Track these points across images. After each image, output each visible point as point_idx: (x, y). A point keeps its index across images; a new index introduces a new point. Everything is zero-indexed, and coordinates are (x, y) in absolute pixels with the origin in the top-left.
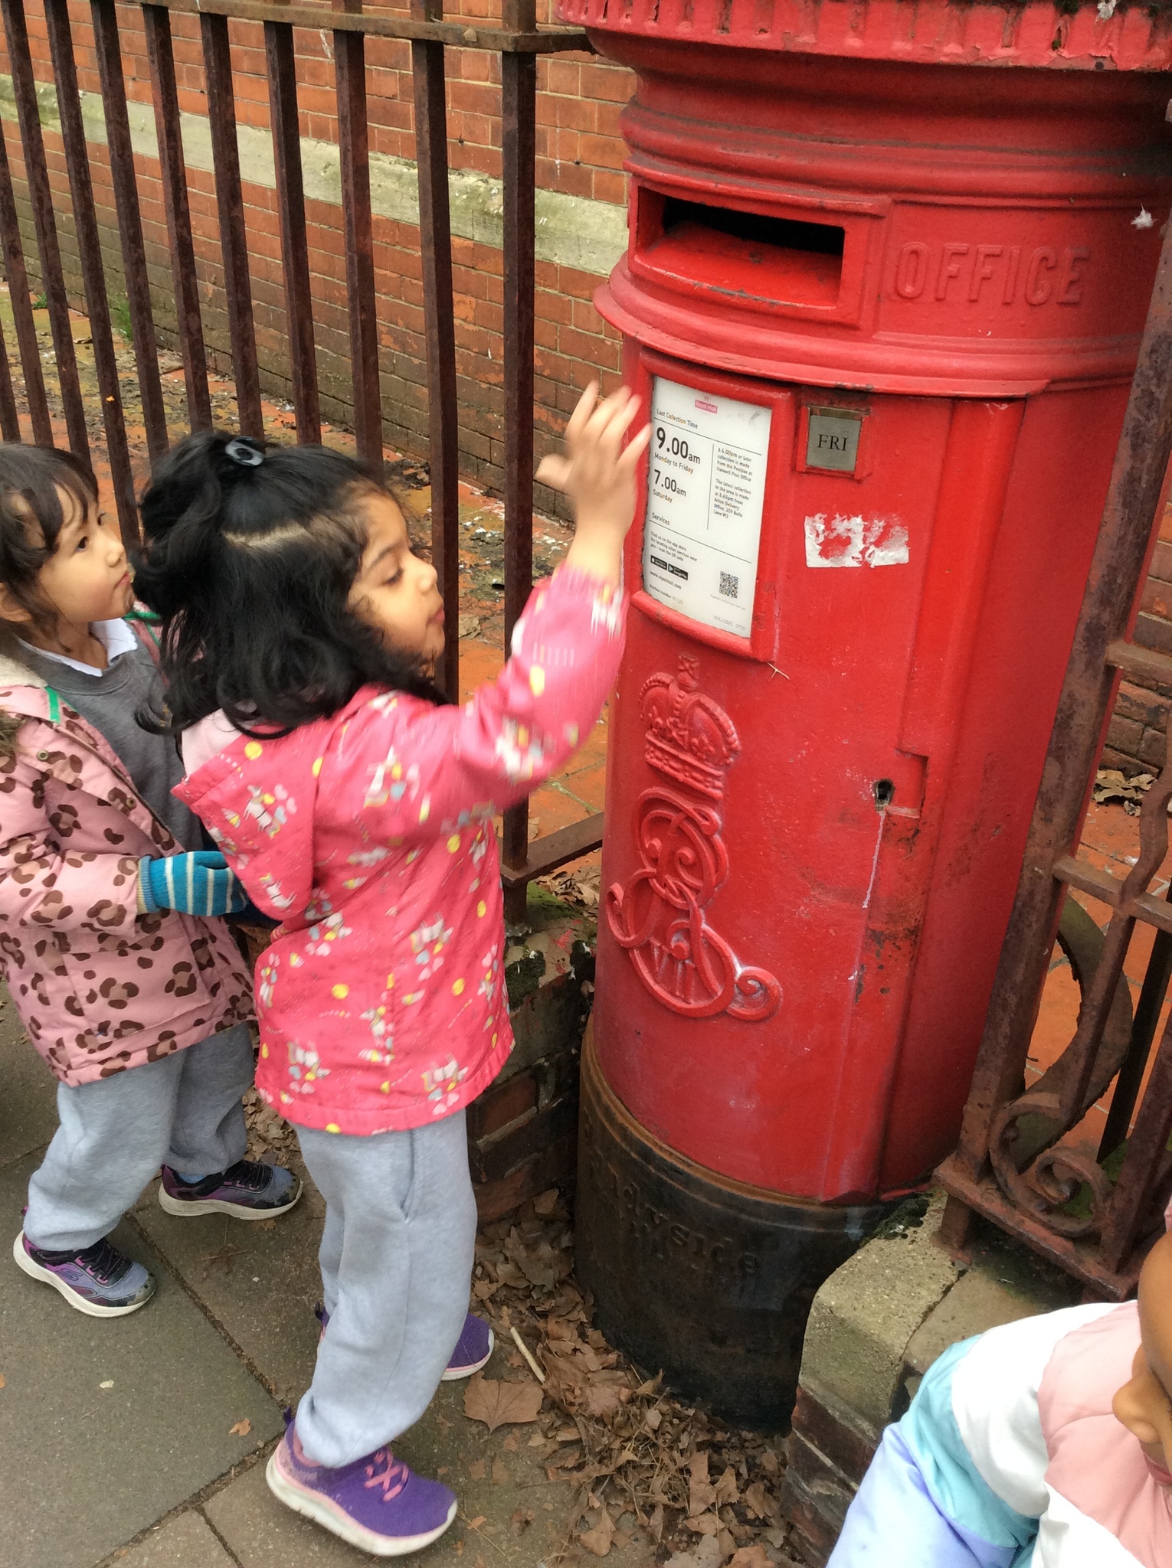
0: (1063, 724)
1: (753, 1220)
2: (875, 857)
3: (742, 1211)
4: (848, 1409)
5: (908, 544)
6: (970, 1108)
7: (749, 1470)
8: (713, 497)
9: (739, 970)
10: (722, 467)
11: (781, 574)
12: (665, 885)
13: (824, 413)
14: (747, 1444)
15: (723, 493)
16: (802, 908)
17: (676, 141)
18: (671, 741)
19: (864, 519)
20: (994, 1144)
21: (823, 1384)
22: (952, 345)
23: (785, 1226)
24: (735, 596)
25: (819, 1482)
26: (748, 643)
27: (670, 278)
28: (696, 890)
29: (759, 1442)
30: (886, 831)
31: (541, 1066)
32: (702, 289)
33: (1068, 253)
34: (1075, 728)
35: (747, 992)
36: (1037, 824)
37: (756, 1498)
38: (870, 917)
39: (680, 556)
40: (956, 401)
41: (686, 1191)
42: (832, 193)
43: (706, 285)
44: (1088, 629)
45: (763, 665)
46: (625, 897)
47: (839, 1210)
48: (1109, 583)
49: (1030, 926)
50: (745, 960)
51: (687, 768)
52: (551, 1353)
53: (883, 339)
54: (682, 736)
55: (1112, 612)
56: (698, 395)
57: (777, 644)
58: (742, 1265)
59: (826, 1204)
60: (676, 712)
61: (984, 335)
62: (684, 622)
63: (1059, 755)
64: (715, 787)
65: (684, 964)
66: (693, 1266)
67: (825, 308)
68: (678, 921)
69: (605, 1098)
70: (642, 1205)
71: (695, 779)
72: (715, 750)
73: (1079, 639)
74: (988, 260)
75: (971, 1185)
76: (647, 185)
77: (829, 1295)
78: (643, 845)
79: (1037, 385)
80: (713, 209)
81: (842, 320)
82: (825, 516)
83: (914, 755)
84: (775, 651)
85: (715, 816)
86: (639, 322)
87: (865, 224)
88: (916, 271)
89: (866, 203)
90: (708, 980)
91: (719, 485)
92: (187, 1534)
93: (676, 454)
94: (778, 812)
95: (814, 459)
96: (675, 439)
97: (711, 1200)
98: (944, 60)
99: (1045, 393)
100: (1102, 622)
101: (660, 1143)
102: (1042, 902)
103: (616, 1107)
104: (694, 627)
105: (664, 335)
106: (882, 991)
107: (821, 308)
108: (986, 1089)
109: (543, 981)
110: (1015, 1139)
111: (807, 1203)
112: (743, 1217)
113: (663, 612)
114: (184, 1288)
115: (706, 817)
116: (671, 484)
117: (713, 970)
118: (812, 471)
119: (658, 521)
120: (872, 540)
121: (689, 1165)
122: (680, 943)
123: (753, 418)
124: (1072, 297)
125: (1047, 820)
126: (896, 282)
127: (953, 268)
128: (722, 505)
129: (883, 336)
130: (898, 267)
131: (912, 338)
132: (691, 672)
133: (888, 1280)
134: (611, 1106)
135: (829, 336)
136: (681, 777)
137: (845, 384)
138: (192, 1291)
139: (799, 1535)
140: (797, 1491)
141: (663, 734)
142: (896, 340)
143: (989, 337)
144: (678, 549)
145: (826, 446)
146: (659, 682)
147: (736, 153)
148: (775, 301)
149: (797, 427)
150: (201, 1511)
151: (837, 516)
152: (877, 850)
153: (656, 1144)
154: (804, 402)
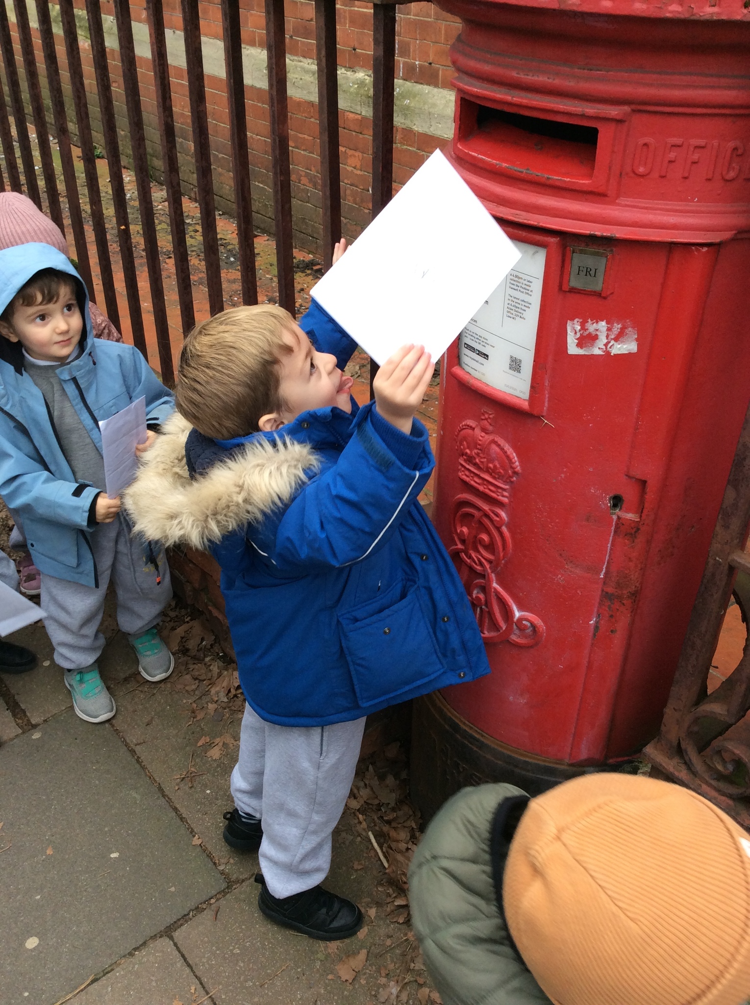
0: (739, 463)
1: (524, 773)
2: (609, 545)
3: (516, 766)
5: (637, 340)
6: (668, 711)
8: (506, 305)
9: (517, 614)
10: (512, 286)
11: (550, 358)
12: (470, 557)
13: (581, 252)
15: (514, 304)
16: (560, 576)
17: (487, 68)
18: (475, 465)
19: (607, 323)
20: (683, 735)
22: (671, 207)
23: (542, 777)
26: (527, 403)
27: (481, 160)
28: (490, 562)
30: (616, 528)
32: (501, 167)
34: (747, 467)
35: (522, 629)
36: (719, 529)
38: (604, 582)
39: (484, 344)
40: (672, 246)
41: (481, 752)
42: (590, 105)
43: (504, 165)
45: (538, 418)
47: (580, 769)
49: (712, 595)
50: (521, 608)
51: (485, 483)
52: (391, 849)
53: (623, 202)
54: (482, 462)
57: (546, 404)
59: (571, 765)
60: (478, 447)
61: (692, 201)
62: (485, 388)
63: (735, 483)
64: (503, 496)
65: (481, 608)
67: (584, 182)
68: (477, 581)
70: (451, 758)
71: (490, 490)
72: (504, 473)
74: (697, 150)
75: (667, 760)
76: (467, 97)
78: (456, 530)
79: (727, 235)
80: (509, 113)
81: (596, 190)
82: (581, 320)
83: (637, 479)
84: (545, 408)
85: (503, 514)
87: (612, 125)
88: (647, 158)
89: (613, 111)
90: (496, 620)
91: (510, 298)
92: (162, 951)
94: (545, 514)
95: (574, 282)
97: (496, 758)
98: (668, 15)
99: (733, 240)
101: (464, 721)
102: (720, 580)
103: (437, 696)
104: (492, 391)
106: (612, 631)
107: (581, 181)
108: (679, 699)
110: (696, 732)
111: (557, 764)
112: (517, 770)
113: (472, 381)
114: (164, 796)
115: (497, 515)
117: (500, 613)
118: (573, 290)
120: (612, 337)
121: (482, 736)
122: (479, 595)
123: (534, 254)
125: (726, 527)
126: (633, 166)
127: (672, 155)
128: (512, 312)
129: (623, 200)
131: (643, 203)
132: (489, 421)
135: (586, 200)
136: (481, 488)
137: (596, 233)
138: (168, 798)
141: (470, 460)
142: (632, 204)
143: (697, 201)
144: (482, 339)
145: (583, 274)
146: (468, 426)
147: (526, 77)
148: (550, 177)
149: (563, 261)
150: (172, 938)
151: (589, 320)
152: (611, 541)
153: (461, 721)
154: (568, 244)
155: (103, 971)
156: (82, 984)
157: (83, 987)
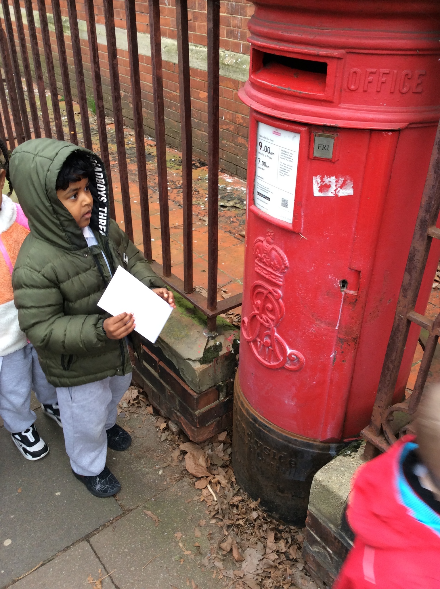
0: (411, 259)
1: (294, 446)
2: (340, 310)
3: (290, 443)
4: (326, 520)
5: (353, 187)
6: (375, 408)
7: (292, 540)
8: (279, 169)
9: (289, 351)
10: (282, 157)
11: (304, 199)
12: (262, 318)
13: (320, 136)
14: (292, 531)
15: (283, 167)
16: (312, 328)
17: (266, 30)
18: (264, 263)
19: (336, 177)
20: (384, 422)
21: (317, 509)
22: (370, 109)
23: (306, 449)
24: (287, 207)
25: (316, 546)
26: (291, 226)
27: (264, 84)
28: (273, 320)
29: (296, 530)
30: (344, 299)
31: (220, 386)
32: (274, 87)
33: (417, 72)
34: (416, 261)
35: (292, 360)
36: (401, 298)
37: (293, 551)
38: (338, 333)
39: (267, 192)
40: (371, 131)
41: (269, 434)
42: (322, 49)
43: (276, 86)
44: (421, 221)
45: (298, 234)
46: (248, 322)
47: (327, 445)
48: (429, 204)
49: (398, 338)
50: (291, 347)
51: (269, 273)
53: (343, 106)
54: (267, 261)
55: (430, 215)
56: (274, 129)
57: (302, 226)
58: (290, 464)
59: (322, 442)
60: (265, 252)
61: (383, 105)
62: (268, 217)
63: (409, 271)
64: (279, 281)
65: (268, 348)
66: (272, 462)
67: (320, 94)
68: (266, 332)
69: (241, 398)
70: (253, 439)
71: (272, 277)
72: (279, 267)
73: (417, 225)
74: (385, 75)
75: (375, 437)
76: (256, 48)
77: (320, 476)
78: (254, 302)
79: (403, 125)
80: (278, 56)
81: (327, 99)
82: (321, 176)
83: (355, 270)
84: (302, 229)
85: (280, 292)
86: (252, 101)
87: (335, 61)
88: (356, 80)
89: (335, 53)
90: (277, 354)
91: (281, 164)
92: (83, 549)
93: (266, 152)
94: (303, 291)
95: (317, 153)
96: (265, 146)
97: (278, 438)
99: (406, 128)
100: (426, 219)
101: (260, 416)
102: (402, 328)
103: (245, 402)
104: (272, 219)
105: (261, 106)
106: (343, 361)
107: (318, 94)
108: (381, 400)
109: (221, 353)
110: (392, 421)
111: (314, 441)
112: (290, 445)
113: (260, 213)
115: (276, 292)
116: (264, 164)
117: (279, 351)
118: (316, 158)
119: (259, 178)
120: (339, 186)
121: (271, 425)
122: (267, 340)
123: (293, 138)
124: (419, 90)
125: (405, 296)
126: (348, 85)
127: (370, 78)
128: (282, 172)
129: (343, 105)
130: (349, 78)
131: (355, 106)
132: (271, 236)
133: (342, 471)
134: (243, 401)
135: (322, 105)
136: (267, 277)
137: (327, 124)
139: (309, 566)
140: (307, 549)
141: (261, 260)
142: (348, 107)
143: (385, 106)
144: (266, 189)
145: (321, 148)
146: (259, 240)
147: (287, 34)
148: (301, 92)
149: (310, 141)
150: (88, 541)
151: (325, 176)
152: (341, 307)
153: (259, 416)
154: (312, 131)
155: (48, 559)
156: (35, 567)
157: (35, 568)
